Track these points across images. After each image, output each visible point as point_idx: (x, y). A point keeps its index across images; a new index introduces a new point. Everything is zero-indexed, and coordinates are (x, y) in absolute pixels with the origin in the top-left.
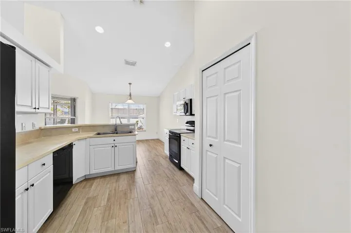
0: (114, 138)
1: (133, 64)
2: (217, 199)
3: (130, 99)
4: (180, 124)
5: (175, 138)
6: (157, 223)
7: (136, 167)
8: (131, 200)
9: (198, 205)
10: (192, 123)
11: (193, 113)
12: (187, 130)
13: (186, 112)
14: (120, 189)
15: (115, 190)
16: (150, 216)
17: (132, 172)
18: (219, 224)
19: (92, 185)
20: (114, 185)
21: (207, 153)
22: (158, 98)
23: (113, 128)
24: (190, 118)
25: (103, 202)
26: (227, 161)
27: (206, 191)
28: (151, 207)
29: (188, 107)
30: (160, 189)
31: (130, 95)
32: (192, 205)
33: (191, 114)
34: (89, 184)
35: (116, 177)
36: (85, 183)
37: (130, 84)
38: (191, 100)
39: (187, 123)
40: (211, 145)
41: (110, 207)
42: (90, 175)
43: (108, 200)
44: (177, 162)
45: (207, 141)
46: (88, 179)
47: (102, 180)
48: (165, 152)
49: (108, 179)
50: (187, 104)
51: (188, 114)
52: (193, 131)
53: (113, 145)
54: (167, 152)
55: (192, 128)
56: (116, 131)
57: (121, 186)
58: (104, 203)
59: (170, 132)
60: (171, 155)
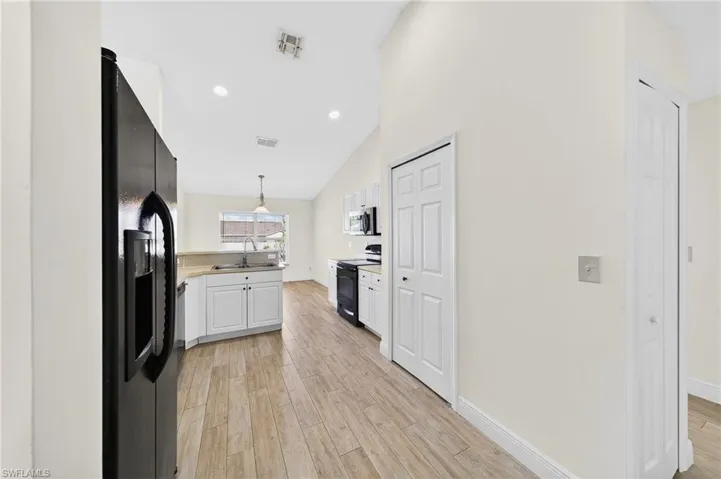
0: (246, 275)
1: (272, 143)
2: (413, 355)
3: (261, 205)
4: (355, 251)
5: (348, 274)
6: (329, 389)
7: (281, 325)
8: (285, 367)
9: (388, 368)
10: (376, 249)
11: (378, 232)
12: (368, 260)
13: (366, 229)
14: (263, 355)
15: (254, 356)
16: (318, 383)
17: (275, 333)
18: (416, 386)
19: (213, 353)
20: (251, 350)
21: (399, 292)
22: (313, 204)
23: (240, 259)
24: (373, 240)
25: (240, 371)
26: (426, 298)
27: (398, 348)
28: (317, 373)
29: (370, 222)
30: (327, 352)
31: (262, 197)
32: (379, 369)
33: (376, 233)
34: (207, 351)
35: (250, 340)
36: (200, 349)
37: (261, 177)
38: (375, 209)
39: (368, 248)
40: (405, 279)
41: (254, 376)
42: (207, 336)
43: (248, 368)
44: (352, 314)
45: (400, 273)
46: (203, 345)
47: (227, 345)
48: (330, 299)
49: (238, 343)
50: (368, 216)
51: (369, 233)
52: (379, 262)
53: (245, 286)
54: (333, 301)
55: (376, 257)
56: (245, 263)
57: (263, 351)
58: (242, 372)
59: (338, 265)
60: (340, 305)
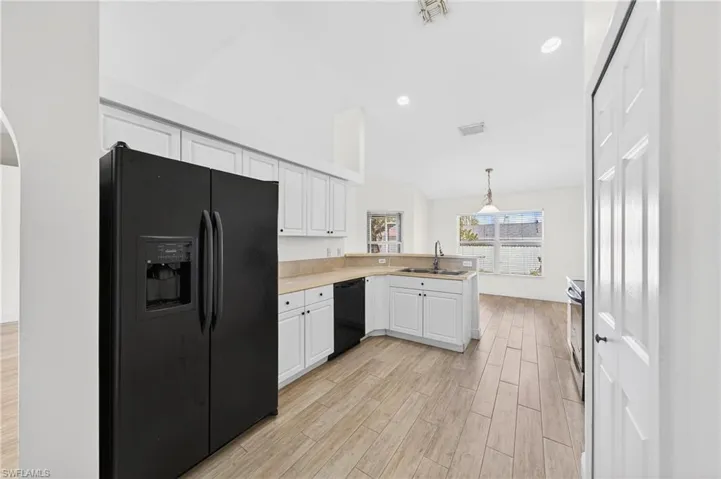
0: (422, 280)
3: (489, 204)
6: (428, 454)
8: (418, 394)
14: (415, 370)
15: (408, 367)
16: (426, 436)
19: (386, 347)
20: (413, 360)
25: (383, 373)
28: (440, 425)
31: (490, 194)
34: (385, 343)
37: (489, 170)
41: (386, 384)
49: (411, 347)
53: (421, 292)
56: (435, 268)
57: (419, 367)
58: (383, 375)
